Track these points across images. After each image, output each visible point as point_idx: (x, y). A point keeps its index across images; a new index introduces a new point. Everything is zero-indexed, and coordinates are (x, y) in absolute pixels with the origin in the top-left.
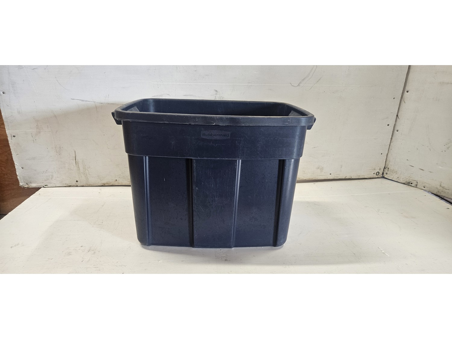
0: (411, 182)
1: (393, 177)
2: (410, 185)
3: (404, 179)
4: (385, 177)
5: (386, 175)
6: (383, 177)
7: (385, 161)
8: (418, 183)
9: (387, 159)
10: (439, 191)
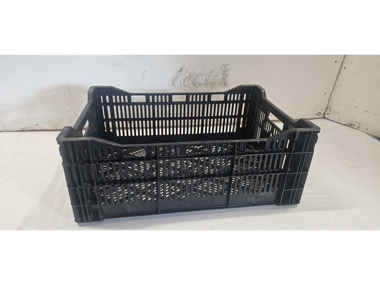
0: (354, 124)
2: (352, 126)
3: (346, 121)
7: (328, 100)
9: (331, 99)
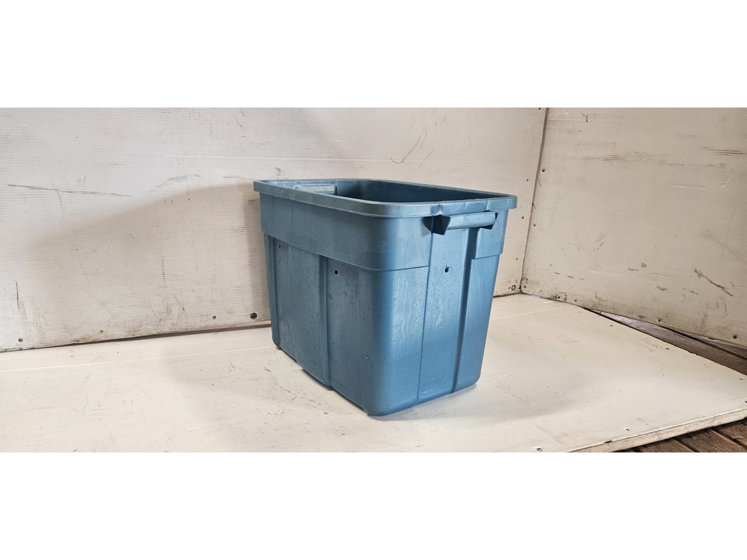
1: (533, 290)
4: (523, 292)
5: (525, 289)
6: (521, 293)
8: (566, 296)
10: (594, 305)
